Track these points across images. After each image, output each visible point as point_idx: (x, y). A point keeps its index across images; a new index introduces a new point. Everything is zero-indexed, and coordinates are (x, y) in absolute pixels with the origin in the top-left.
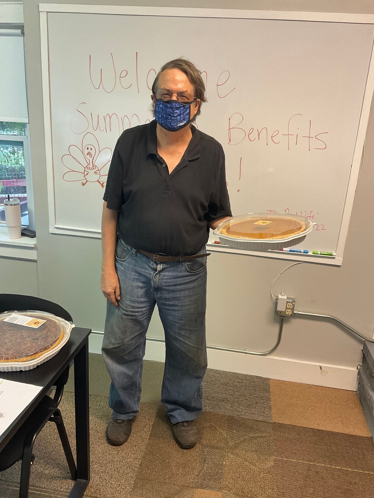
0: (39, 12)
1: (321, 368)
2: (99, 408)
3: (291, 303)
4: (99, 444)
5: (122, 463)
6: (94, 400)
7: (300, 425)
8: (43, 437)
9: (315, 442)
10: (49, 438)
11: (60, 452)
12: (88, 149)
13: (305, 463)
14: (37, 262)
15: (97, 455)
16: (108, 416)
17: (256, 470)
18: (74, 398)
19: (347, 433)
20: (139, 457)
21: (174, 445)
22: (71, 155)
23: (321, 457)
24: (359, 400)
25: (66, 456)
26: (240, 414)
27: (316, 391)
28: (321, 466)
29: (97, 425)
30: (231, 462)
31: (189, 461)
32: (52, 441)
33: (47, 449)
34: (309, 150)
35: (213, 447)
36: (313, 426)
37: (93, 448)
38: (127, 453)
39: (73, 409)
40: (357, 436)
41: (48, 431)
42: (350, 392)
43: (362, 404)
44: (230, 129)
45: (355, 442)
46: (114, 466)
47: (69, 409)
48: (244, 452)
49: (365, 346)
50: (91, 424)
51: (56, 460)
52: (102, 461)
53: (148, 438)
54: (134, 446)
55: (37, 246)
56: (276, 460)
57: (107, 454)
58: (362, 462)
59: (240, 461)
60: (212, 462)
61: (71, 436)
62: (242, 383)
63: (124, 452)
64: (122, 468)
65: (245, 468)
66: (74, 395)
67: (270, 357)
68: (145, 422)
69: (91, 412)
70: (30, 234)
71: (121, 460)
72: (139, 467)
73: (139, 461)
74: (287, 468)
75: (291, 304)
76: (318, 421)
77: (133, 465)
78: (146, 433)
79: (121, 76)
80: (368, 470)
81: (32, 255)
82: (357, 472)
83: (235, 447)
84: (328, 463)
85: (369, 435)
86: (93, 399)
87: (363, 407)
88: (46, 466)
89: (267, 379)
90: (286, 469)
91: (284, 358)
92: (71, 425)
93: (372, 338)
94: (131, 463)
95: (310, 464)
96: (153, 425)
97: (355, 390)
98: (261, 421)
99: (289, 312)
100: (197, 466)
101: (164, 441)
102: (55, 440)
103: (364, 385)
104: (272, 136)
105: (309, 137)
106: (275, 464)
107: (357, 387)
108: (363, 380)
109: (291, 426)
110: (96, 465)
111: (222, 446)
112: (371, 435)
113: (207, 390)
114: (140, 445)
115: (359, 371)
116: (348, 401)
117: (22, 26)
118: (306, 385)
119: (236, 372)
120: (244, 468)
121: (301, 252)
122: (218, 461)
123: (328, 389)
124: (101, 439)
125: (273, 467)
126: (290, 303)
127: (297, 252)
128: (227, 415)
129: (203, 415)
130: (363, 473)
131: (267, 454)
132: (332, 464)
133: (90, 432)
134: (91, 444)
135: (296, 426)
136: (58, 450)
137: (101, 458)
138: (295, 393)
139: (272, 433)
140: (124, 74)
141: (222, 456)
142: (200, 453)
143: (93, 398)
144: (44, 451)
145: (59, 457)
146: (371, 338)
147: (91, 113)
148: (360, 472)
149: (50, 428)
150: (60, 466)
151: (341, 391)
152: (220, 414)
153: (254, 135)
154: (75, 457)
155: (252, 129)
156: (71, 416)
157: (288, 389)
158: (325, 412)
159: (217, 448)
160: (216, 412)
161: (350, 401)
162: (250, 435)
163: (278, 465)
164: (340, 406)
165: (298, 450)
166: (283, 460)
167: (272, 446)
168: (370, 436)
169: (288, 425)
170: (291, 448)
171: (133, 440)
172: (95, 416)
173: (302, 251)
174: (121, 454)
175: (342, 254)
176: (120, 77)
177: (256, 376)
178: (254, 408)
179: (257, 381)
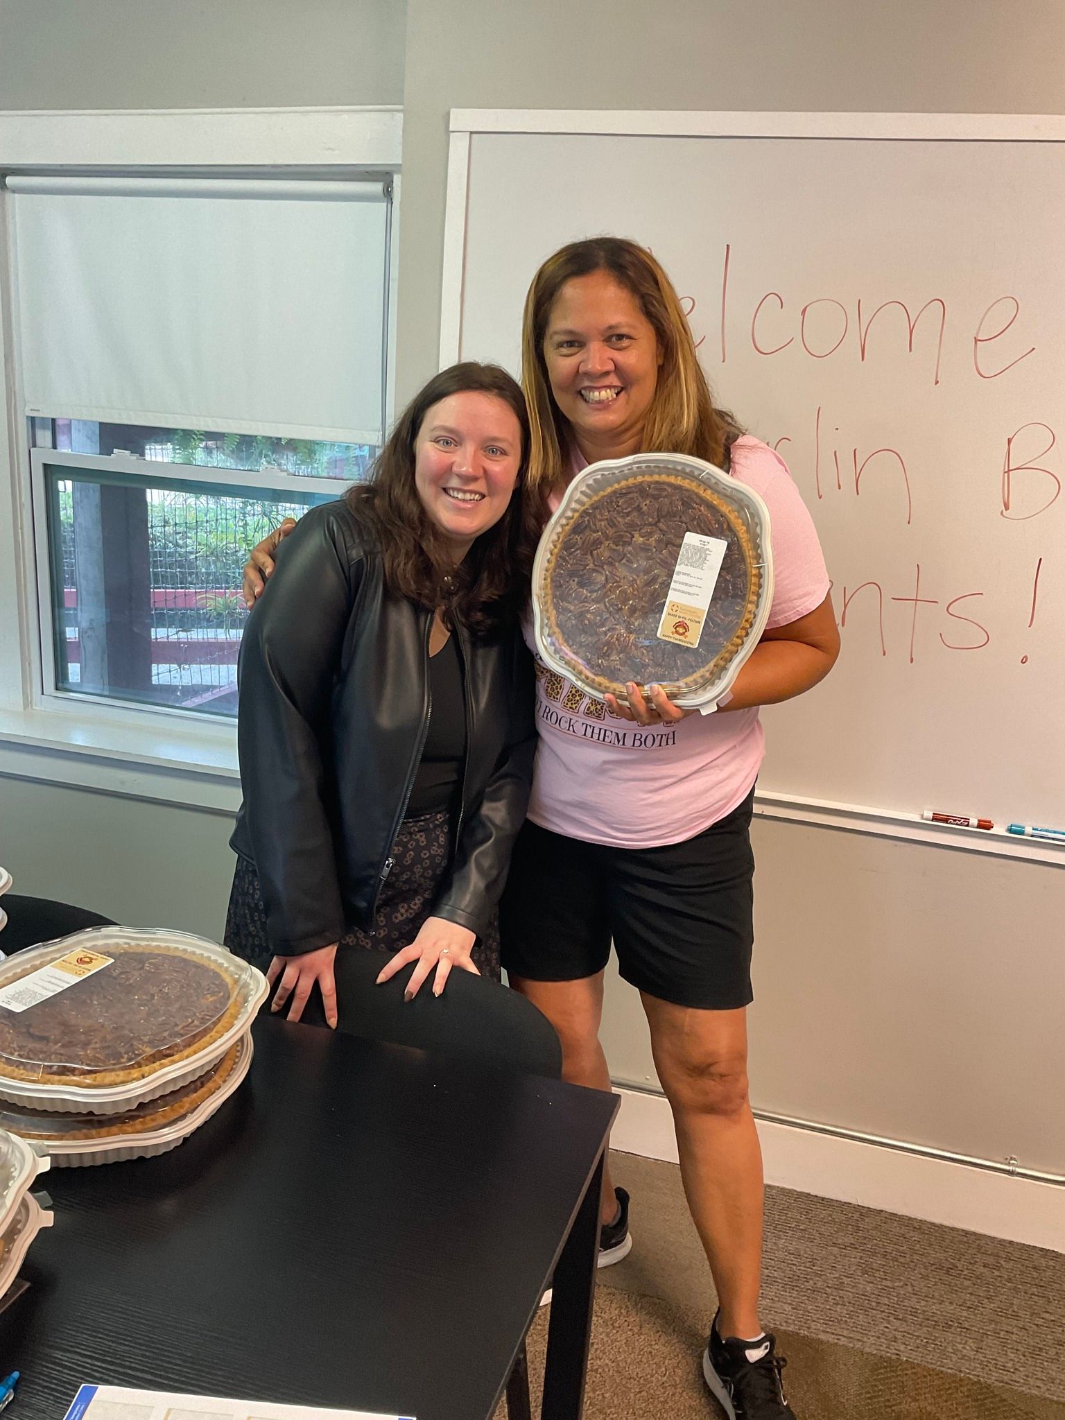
0: (448, 132)
26: (1012, 1381)
44: (1009, 471)
62: (998, 1268)
113: (889, 1284)
117: (391, 173)
128: (969, 1378)
129: (892, 1371)
152: (947, 1373)
177: (1042, 1250)
178: (1052, 1361)
179: (1047, 1267)
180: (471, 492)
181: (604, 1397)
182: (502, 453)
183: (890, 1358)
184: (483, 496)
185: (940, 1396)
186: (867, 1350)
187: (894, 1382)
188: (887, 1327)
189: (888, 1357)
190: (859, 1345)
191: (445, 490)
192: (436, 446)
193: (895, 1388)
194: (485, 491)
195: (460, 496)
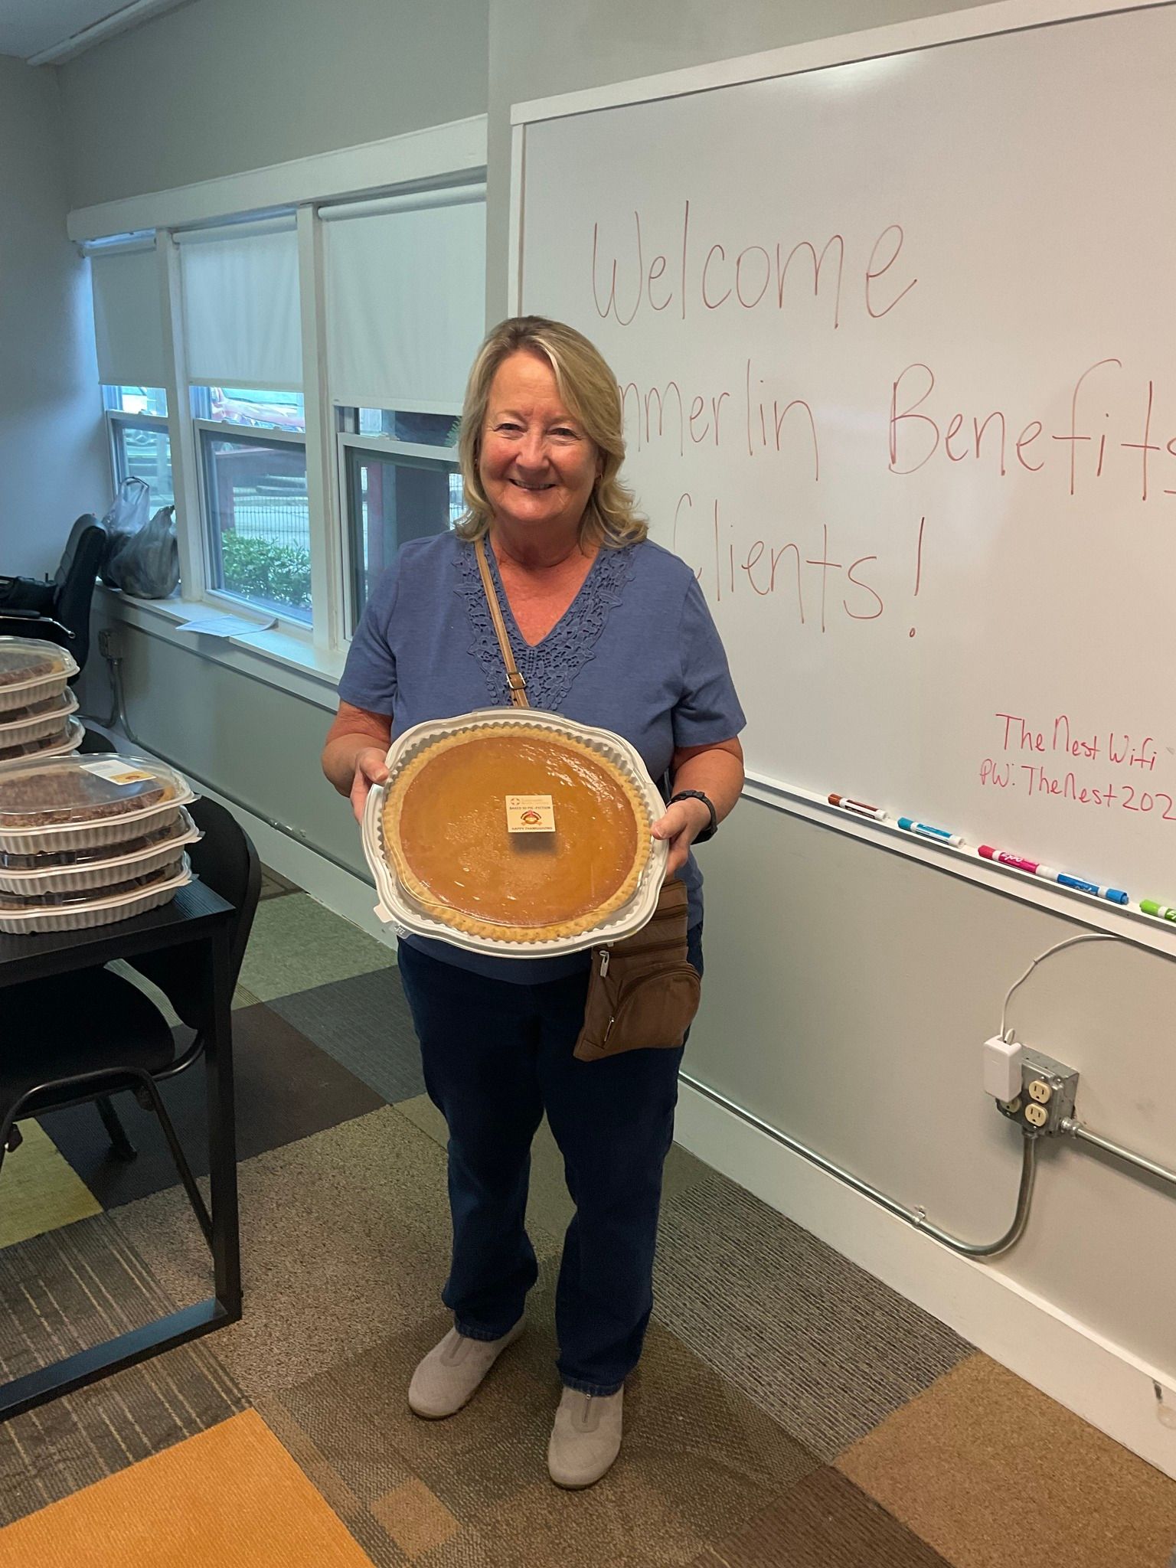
0: (509, 128)
1: (1158, 1391)
3: (1046, 1080)
7: (912, 1524)
20: (384, 1334)
26: (752, 1389)
34: (1144, 498)
44: (895, 419)
67: (989, 1270)
72: (360, 1352)
73: (375, 1341)
75: (1045, 1085)
79: (652, 276)
89: (968, 1348)
91: (1033, 1296)
98: (792, 1440)
99: (1037, 1116)
104: (1019, 441)
105: (1146, 447)
109: (876, 1508)
119: (881, 1278)
121: (1096, 892)
126: (1040, 1080)
127: (1082, 888)
128: (711, 1368)
131: (700, 1526)
135: (894, 1519)
139: (791, 1488)
140: (658, 267)
153: (963, 441)
155: (959, 418)
160: (691, 1344)
167: (742, 1520)
169: (870, 1500)
173: (1103, 890)
179: (924, 1336)
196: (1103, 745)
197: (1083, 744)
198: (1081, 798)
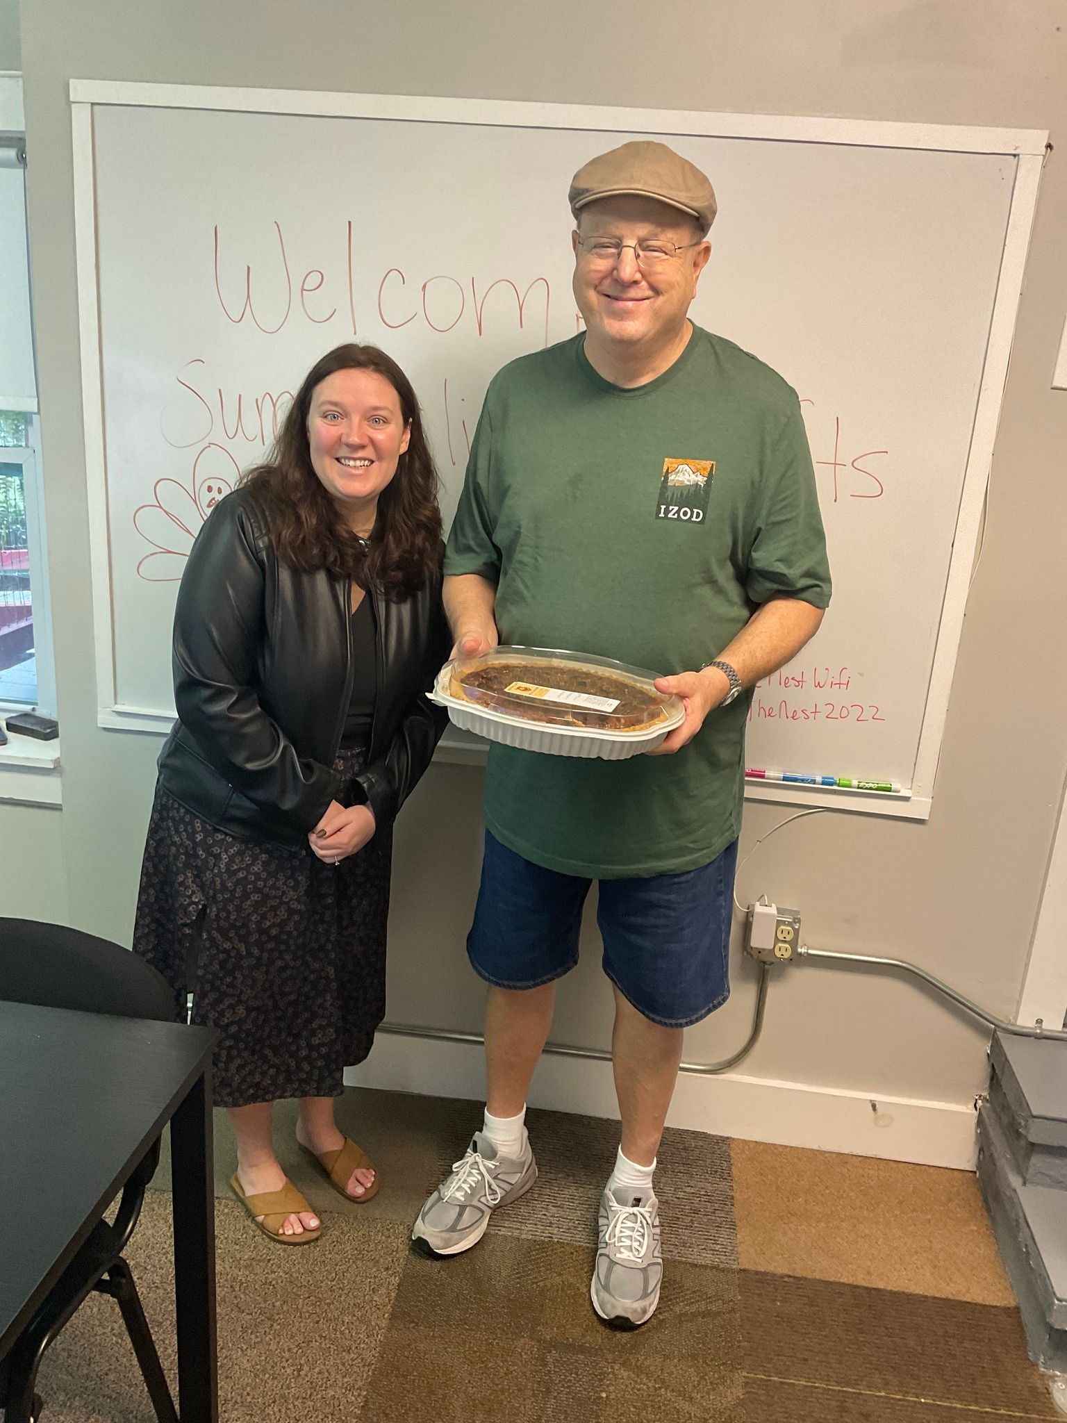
0: (69, 103)
1: (874, 1107)
2: (245, 1236)
3: (790, 924)
4: (245, 1348)
5: (311, 1404)
6: (227, 1214)
7: (817, 1276)
8: (82, 1331)
9: (859, 1327)
10: (99, 1333)
11: (130, 1375)
12: (210, 489)
13: (833, 1390)
14: (61, 809)
15: (239, 1379)
16: (269, 1260)
17: (693, 1414)
18: (172, 1209)
19: (950, 1297)
20: (360, 1384)
21: (460, 1345)
22: (160, 507)
23: (876, 1369)
24: (981, 1198)
25: (148, 1386)
27: (861, 1171)
28: (876, 1396)
29: (237, 1289)
30: (622, 1393)
31: (503, 1391)
32: (108, 1340)
33: (93, 1366)
34: (835, 501)
35: (570, 1348)
36: (854, 1279)
37: (226, 1357)
38: (325, 1371)
39: (168, 1242)
40: (976, 1304)
41: (95, 1310)
42: (956, 1172)
43: (988, 1210)
45: (970, 1322)
46: (288, 1411)
47: (155, 1242)
48: (659, 1360)
49: (996, 1045)
50: (220, 1286)
51: (121, 1397)
52: (253, 1398)
53: (384, 1323)
54: (344, 1351)
55: (63, 763)
56: (750, 1381)
57: (267, 1376)
58: (991, 1383)
59: (648, 1388)
60: (569, 1393)
61: (162, 1323)
63: (317, 1370)
64: (311, 1417)
65: (663, 1407)
66: (171, 1200)
67: (731, 1076)
68: (375, 1277)
69: (220, 1251)
70: (42, 731)
71: (306, 1394)
72: (359, 1412)
73: (359, 1395)
74: (781, 1407)
75: (790, 928)
76: (869, 1263)
77: (341, 1407)
78: (378, 1309)
79: (305, 288)
80: (1007, 1406)
81: (48, 790)
82: (976, 1411)
83: (633, 1347)
84: (897, 1389)
85: (1011, 1300)
86: (226, 1211)
87: (993, 1218)
88: (89, 1418)
89: (725, 1140)
90: (779, 1409)
91: (769, 1080)
92: (161, 1291)
93: (1016, 1020)
94: (336, 1403)
95: (845, 1391)
96: (399, 1285)
97: (970, 1166)
98: (706, 1267)
99: (783, 952)
100: (525, 1407)
101: (431, 1334)
102: (114, 1339)
103: (996, 1155)
105: (835, 464)
106: (747, 1396)
107: (975, 1159)
108: (993, 1143)
109: (791, 1279)
110: (236, 1410)
111: (596, 1345)
112: (1014, 1300)
114: (362, 1346)
115: (980, 1114)
116: (950, 1200)
117: (20, 139)
118: (834, 1155)
120: (660, 1407)
121: (814, 782)
122: (585, 1389)
123: (894, 1165)
124: (250, 1331)
125: (741, 1403)
126: (785, 925)
127: (803, 781)
129: (543, 1252)
130: (994, 1413)
131: (724, 1364)
132: (906, 1392)
133: (218, 1310)
134: (222, 1348)
135: (805, 1279)
136: (123, 1369)
137: (248, 1389)
138: (803, 1180)
139: (740, 1300)
140: (314, 280)
141: (596, 1376)
142: (533, 1368)
143: (226, 1206)
144: (85, 1372)
145: (127, 1387)
146: (1012, 1021)
147: (220, 390)
148: (986, 1412)
149: (100, 1303)
150: (131, 1416)
151: (932, 1170)
154: (174, 1389)
156: (162, 1262)
157: (782, 1167)
158: (886, 1234)
159: (582, 1350)
160: (580, 1241)
161: (957, 1201)
162: (677, 1310)
163: (757, 1396)
164: (929, 1217)
165: (812, 1351)
166: (770, 1380)
167: (739, 1341)
168: (1013, 1304)
169: (782, 1277)
170: (792, 1346)
171: (342, 1333)
172: (231, 1260)
173: (819, 779)
174: (307, 1375)
175: (930, 790)
176: (303, 289)
177: (694, 1132)
178: (687, 1227)
179: (696, 1147)
180: (360, 459)
181: (274, 1306)
182: (384, 422)
183: (543, 1241)
184: (372, 462)
185: (582, 1269)
186: (524, 1236)
187: (543, 1261)
188: (545, 1215)
189: (542, 1241)
190: (516, 1233)
191: (338, 460)
192: (325, 421)
193: (543, 1266)
194: (373, 457)
195: (351, 463)
196: (808, 677)
197: (793, 679)
198: (793, 717)
